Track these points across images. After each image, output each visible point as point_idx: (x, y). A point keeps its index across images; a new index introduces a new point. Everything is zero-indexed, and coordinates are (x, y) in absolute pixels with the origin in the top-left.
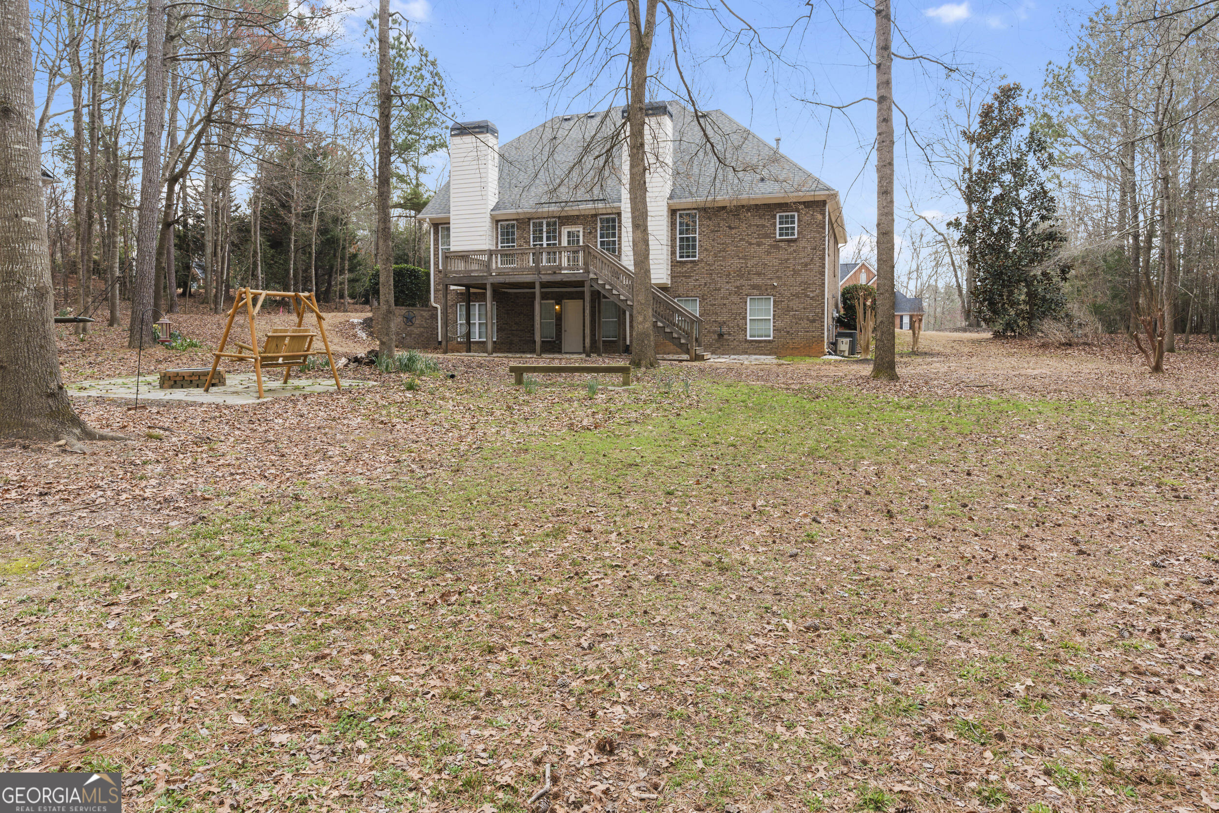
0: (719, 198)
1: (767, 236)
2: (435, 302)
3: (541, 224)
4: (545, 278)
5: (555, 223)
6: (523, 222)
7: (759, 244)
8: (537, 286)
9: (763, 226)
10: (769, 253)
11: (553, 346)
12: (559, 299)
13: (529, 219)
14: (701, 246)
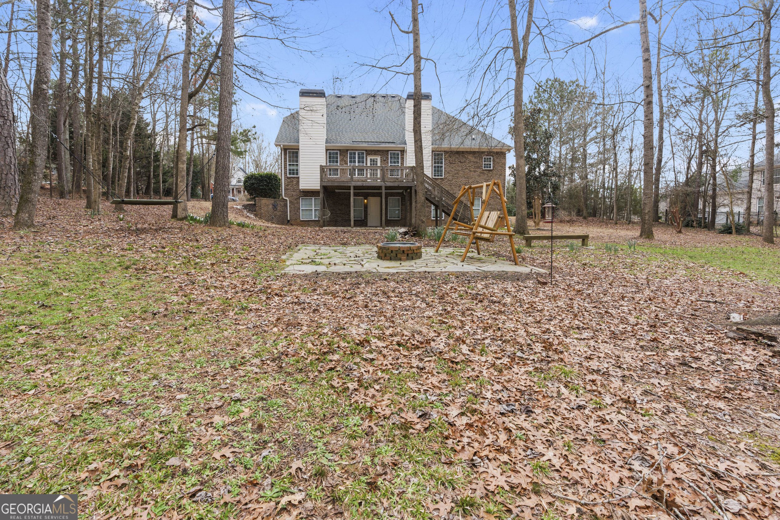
0: (452, 146)
1: (479, 167)
2: (285, 196)
3: (355, 154)
4: (389, 184)
5: (363, 153)
6: (344, 151)
7: (475, 171)
8: (383, 188)
9: (477, 162)
10: (479, 176)
11: (362, 222)
12: (366, 196)
13: (347, 150)
14: (445, 171)
